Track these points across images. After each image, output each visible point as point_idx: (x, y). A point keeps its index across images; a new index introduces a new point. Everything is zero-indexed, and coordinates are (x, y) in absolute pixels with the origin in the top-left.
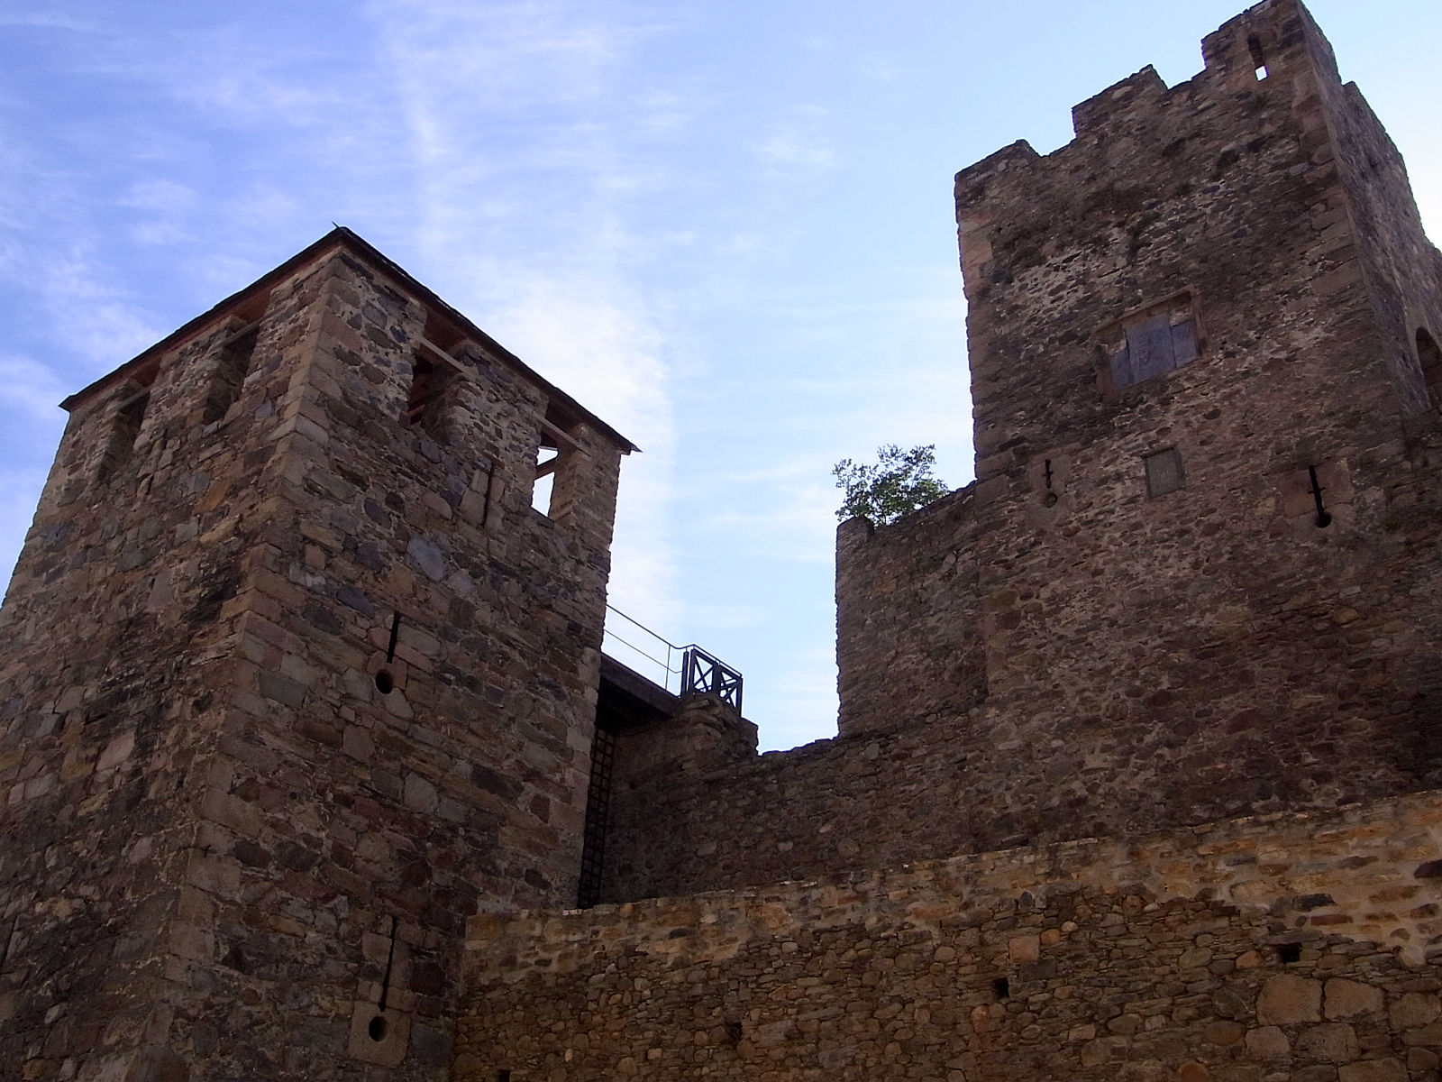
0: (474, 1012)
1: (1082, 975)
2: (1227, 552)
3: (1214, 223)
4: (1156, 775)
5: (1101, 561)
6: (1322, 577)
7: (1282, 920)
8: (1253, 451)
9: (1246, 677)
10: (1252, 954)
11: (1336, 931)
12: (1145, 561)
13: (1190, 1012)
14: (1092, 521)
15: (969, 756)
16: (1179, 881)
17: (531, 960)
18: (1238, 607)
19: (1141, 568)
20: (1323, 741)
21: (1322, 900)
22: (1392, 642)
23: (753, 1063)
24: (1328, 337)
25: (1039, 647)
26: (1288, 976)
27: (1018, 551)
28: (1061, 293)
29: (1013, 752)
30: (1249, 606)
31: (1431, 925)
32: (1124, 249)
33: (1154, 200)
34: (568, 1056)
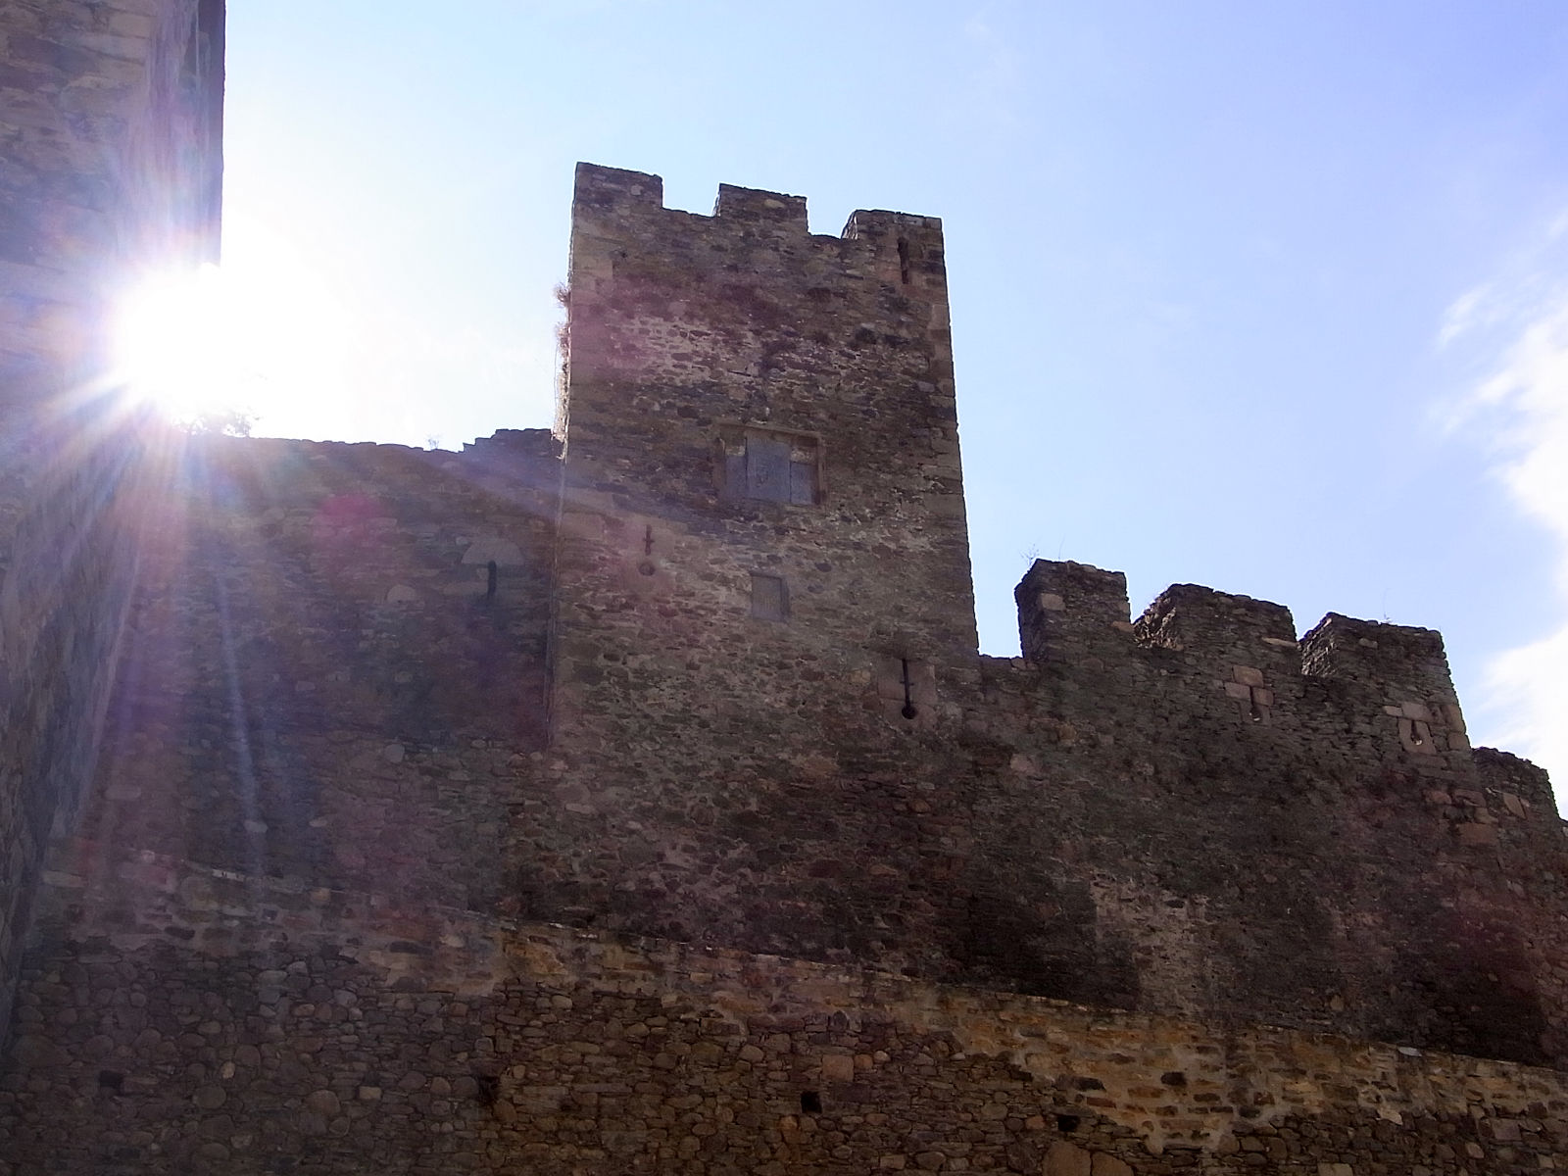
0: (54, 978)
1: (895, 1106)
2: (823, 703)
3: (847, 388)
4: (737, 892)
5: (697, 657)
6: (905, 763)
7: (1064, 1094)
8: (855, 620)
9: (829, 828)
10: (1040, 1118)
11: (1105, 1113)
12: (744, 677)
13: (989, 1160)
14: (691, 611)
15: (527, 803)
16: (983, 1038)
17: (161, 926)
18: (829, 760)
19: (737, 681)
20: (894, 912)
21: (1095, 1085)
22: (956, 844)
23: (514, 1129)
24: (932, 552)
25: (620, 716)
26: (1066, 1143)
27: (607, 604)
28: (686, 363)
29: (584, 818)
30: (838, 763)
31: (1172, 1124)
32: (757, 358)
33: (792, 330)
34: (228, 1071)
